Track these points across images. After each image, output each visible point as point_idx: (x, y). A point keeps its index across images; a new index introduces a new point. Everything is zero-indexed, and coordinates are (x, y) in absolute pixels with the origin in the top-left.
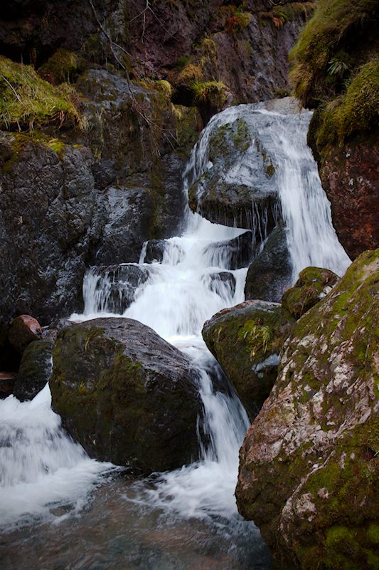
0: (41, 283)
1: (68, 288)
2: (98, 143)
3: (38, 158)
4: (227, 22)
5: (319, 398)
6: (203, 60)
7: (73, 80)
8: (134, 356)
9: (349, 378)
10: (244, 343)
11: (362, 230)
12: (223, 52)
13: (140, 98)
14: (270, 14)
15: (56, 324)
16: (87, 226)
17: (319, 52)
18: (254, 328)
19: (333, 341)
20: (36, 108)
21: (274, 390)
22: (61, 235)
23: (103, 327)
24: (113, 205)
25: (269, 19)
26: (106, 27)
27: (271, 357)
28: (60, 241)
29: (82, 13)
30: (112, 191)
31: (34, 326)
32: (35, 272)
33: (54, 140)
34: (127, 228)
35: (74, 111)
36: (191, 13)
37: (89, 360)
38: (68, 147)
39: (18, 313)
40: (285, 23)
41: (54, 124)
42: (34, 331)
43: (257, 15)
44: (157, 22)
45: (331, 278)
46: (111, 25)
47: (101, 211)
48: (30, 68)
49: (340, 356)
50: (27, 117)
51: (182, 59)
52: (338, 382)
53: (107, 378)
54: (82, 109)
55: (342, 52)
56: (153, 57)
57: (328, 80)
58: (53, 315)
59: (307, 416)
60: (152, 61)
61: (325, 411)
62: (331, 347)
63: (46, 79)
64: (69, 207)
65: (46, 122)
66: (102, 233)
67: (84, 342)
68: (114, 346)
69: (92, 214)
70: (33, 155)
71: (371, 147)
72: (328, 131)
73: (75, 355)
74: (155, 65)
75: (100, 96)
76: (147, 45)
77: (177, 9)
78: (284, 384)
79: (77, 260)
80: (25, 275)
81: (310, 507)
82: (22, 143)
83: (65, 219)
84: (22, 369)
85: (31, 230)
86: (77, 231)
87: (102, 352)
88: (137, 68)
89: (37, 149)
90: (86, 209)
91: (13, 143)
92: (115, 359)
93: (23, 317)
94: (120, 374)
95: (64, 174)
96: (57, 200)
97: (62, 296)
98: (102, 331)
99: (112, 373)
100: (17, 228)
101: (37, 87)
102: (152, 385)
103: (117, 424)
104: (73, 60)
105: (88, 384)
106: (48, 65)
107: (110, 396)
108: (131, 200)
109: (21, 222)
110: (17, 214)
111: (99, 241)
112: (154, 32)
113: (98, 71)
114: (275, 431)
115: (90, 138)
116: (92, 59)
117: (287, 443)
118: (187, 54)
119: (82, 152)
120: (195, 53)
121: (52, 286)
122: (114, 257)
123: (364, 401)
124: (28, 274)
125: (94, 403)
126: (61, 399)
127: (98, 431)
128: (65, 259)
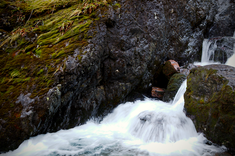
0: (180, 44)
1: (194, 48)
8: (234, 86)
15: (187, 66)
16: (206, 15)
22: (192, 19)
23: (216, 69)
24: (220, 3)
28: (192, 23)
32: (178, 38)
34: (228, 16)
37: (207, 86)
39: (168, 59)
42: (176, 68)
47: (214, 7)
53: (217, 96)
58: (185, 61)
64: (197, 4)
66: (214, 19)
67: (205, 76)
68: (221, 80)
69: (210, 8)
73: (200, 82)
79: (199, 33)
80: (173, 39)
83: (195, 11)
85: (177, 16)
86: (201, 17)
87: (215, 83)
90: (206, 6)
92: (222, 87)
93: (171, 61)
94: (225, 95)
97: (191, 52)
98: (216, 71)
99: (220, 94)
100: (170, 15)
103: (220, 122)
105: (205, 98)
107: (218, 106)
108: (231, 1)
109: (173, 12)
110: (170, 8)
111: (212, 23)
121: (186, 47)
122: (219, 32)
124: (174, 39)
125: (207, 109)
126: (189, 104)
127: (208, 124)
128: (193, 32)
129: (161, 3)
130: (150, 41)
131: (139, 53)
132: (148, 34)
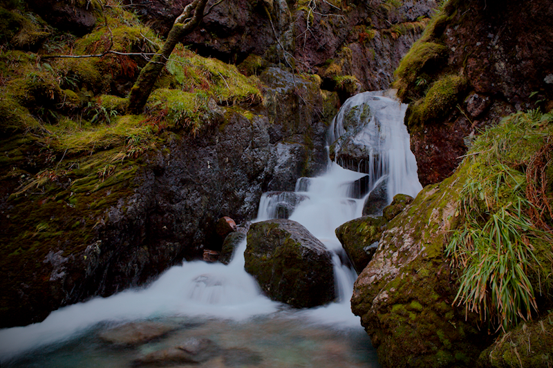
0: (236, 199)
1: (251, 203)
2: (273, 114)
3: (239, 123)
4: (359, 36)
5: (396, 254)
6: (342, 61)
7: (259, 73)
8: (296, 240)
9: (411, 244)
10: (360, 235)
12: (356, 56)
13: (301, 86)
14: (389, 30)
15: (244, 224)
16: (265, 166)
18: (366, 227)
19: (406, 229)
20: (237, 92)
21: (374, 255)
22: (249, 171)
24: (280, 154)
25: (389, 34)
26: (281, 41)
28: (248, 174)
29: (266, 32)
30: (280, 145)
31: (232, 224)
32: (233, 192)
33: (247, 112)
34: (288, 169)
35: (259, 94)
36: (336, 31)
37: (269, 241)
38: (256, 117)
39: (222, 216)
40: (399, 37)
41: (247, 101)
42: (232, 226)
43: (380, 31)
44: (313, 37)
46: (284, 39)
47: (273, 157)
48: (233, 66)
49: (408, 235)
50: (233, 97)
51: (328, 60)
52: (405, 246)
53: (280, 251)
54: (264, 92)
56: (309, 59)
58: (241, 219)
59: (389, 263)
60: (309, 61)
61: (398, 260)
62: (404, 232)
63: (242, 73)
64: (255, 154)
65: (243, 100)
66: (273, 171)
67: (267, 230)
68: (284, 234)
69: (268, 159)
70: (236, 121)
72: (415, 117)
73: (261, 238)
74: (310, 64)
75: (275, 84)
76: (306, 51)
77: (327, 28)
78: (380, 251)
79: (257, 187)
80: (227, 193)
81: (386, 296)
82: (230, 114)
83: (252, 161)
84: (224, 248)
85: (233, 166)
86: (258, 168)
87: (277, 237)
88: (299, 66)
89: (239, 118)
90: (264, 156)
91: (225, 114)
92: (285, 241)
93: (225, 218)
94: (288, 248)
95: (253, 133)
96: (248, 149)
97: (247, 208)
98: (278, 225)
99: (283, 248)
100: (224, 164)
101: (238, 79)
102: (306, 256)
103: (284, 278)
104: (259, 61)
105: (268, 255)
106: (243, 64)
107: (281, 261)
108: (292, 152)
109: (227, 161)
110: (226, 156)
111: (271, 175)
112: (311, 43)
113: (274, 68)
114: (373, 271)
115: (268, 111)
116: (271, 61)
117: (378, 275)
118: (332, 57)
119: (264, 120)
120: (336, 56)
121: (242, 202)
122: (279, 187)
123: (416, 251)
124: (229, 193)
125: (270, 266)
126: (251, 263)
127: (272, 282)
128: (250, 186)
129: (215, 150)
130: (203, 194)
131: (190, 207)
132: (201, 185)
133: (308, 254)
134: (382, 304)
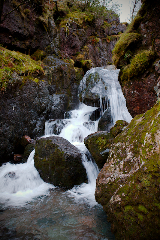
0: (31, 125)
1: (40, 127)
2: (50, 79)
3: (31, 85)
4: (92, 41)
5: (122, 163)
6: (84, 53)
7: (42, 60)
8: (62, 149)
9: (132, 157)
10: (98, 145)
11: (136, 108)
12: (91, 50)
13: (64, 65)
14: (106, 38)
15: (36, 138)
16: (46, 107)
17: (122, 51)
18: (101, 140)
19: (127, 144)
20: (30, 68)
21: (107, 160)
22: (38, 109)
23: (51, 140)
24: (55, 100)
25: (105, 40)
26: (53, 43)
27: (107, 150)
28: (38, 111)
29: (45, 38)
30: (55, 95)
31: (29, 139)
32: (29, 122)
33: (36, 79)
34: (59, 107)
35: (42, 69)
36: (80, 38)
37: (47, 151)
38: (40, 81)
40: (110, 41)
41: (35, 73)
42: (29, 141)
43: (102, 39)
44: (69, 41)
45: (126, 124)
46: (55, 42)
47: (51, 102)
48: (28, 56)
49: (129, 149)
50: (27, 71)
51: (77, 53)
52: (128, 158)
53: (53, 156)
54: (45, 69)
55: (129, 51)
56: (68, 52)
57: (124, 60)
58: (35, 136)
59: (118, 169)
60: (68, 53)
61: (124, 168)
62: (126, 146)
63: (33, 59)
64: (41, 100)
65: (33, 73)
66: (51, 109)
67: (45, 144)
68: (55, 146)
69: (48, 103)
70: (29, 84)
71: (138, 81)
72: (125, 76)
73: (42, 149)
74: (69, 55)
75: (51, 64)
76: (66, 48)
77: (76, 37)
78: (111, 159)
79: (43, 118)
80: (26, 122)
81: (119, 199)
82: (25, 80)
83: (39, 104)
84: (25, 153)
85: (28, 108)
86: (43, 108)
87: (51, 148)
88: (63, 56)
89: (30, 82)
90: (46, 101)
91: (22, 80)
92: (55, 150)
93: (25, 136)
94: (57, 155)
95: (39, 90)
96: (36, 98)
97: (38, 129)
98: (51, 141)
99: (54, 155)
100: (23, 107)
101: (30, 62)
102: (67, 159)
103: (56, 172)
104: (42, 53)
105: (46, 158)
106: (34, 55)
107: (54, 162)
108: (61, 98)
109: (25, 105)
110: (23, 103)
111: (50, 111)
112: (68, 44)
113: (50, 57)
114: (108, 174)
115: (48, 78)
116: (48, 53)
117: (112, 178)
118: (79, 51)
119: (45, 83)
120: (81, 51)
121: (35, 126)
122: (55, 117)
123: (137, 164)
124: (27, 122)
125: (48, 165)
126: (37, 163)
127: (49, 174)
128: (39, 117)
129: (17, 100)
130: (11, 124)
131: (2, 133)
132: (9, 120)
133: (69, 158)
134: (117, 206)
